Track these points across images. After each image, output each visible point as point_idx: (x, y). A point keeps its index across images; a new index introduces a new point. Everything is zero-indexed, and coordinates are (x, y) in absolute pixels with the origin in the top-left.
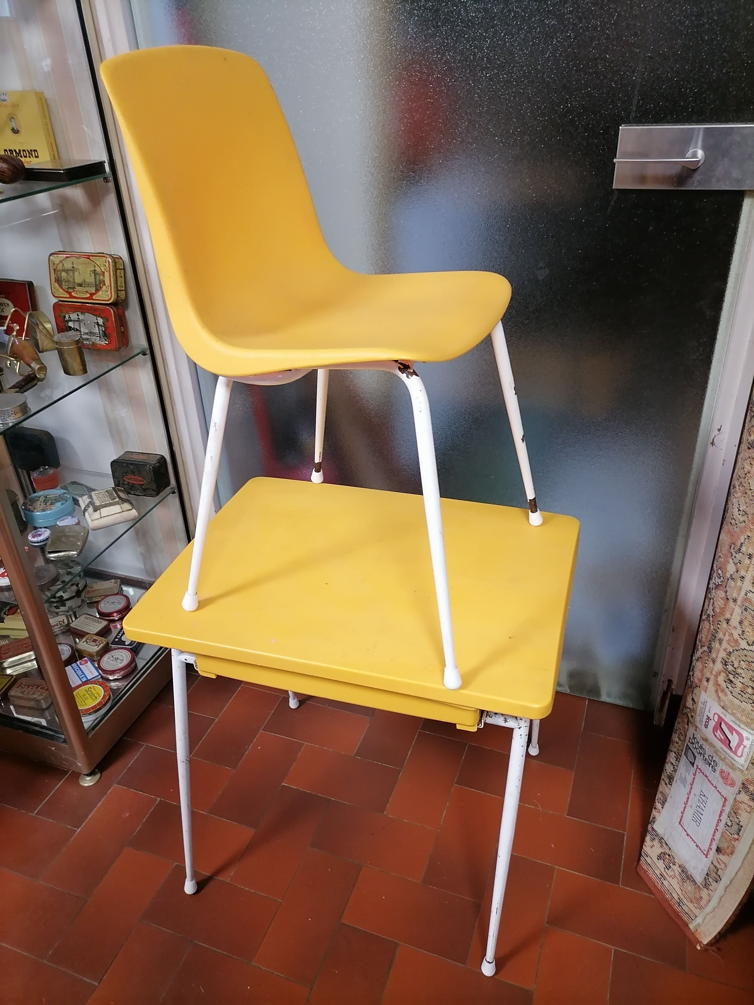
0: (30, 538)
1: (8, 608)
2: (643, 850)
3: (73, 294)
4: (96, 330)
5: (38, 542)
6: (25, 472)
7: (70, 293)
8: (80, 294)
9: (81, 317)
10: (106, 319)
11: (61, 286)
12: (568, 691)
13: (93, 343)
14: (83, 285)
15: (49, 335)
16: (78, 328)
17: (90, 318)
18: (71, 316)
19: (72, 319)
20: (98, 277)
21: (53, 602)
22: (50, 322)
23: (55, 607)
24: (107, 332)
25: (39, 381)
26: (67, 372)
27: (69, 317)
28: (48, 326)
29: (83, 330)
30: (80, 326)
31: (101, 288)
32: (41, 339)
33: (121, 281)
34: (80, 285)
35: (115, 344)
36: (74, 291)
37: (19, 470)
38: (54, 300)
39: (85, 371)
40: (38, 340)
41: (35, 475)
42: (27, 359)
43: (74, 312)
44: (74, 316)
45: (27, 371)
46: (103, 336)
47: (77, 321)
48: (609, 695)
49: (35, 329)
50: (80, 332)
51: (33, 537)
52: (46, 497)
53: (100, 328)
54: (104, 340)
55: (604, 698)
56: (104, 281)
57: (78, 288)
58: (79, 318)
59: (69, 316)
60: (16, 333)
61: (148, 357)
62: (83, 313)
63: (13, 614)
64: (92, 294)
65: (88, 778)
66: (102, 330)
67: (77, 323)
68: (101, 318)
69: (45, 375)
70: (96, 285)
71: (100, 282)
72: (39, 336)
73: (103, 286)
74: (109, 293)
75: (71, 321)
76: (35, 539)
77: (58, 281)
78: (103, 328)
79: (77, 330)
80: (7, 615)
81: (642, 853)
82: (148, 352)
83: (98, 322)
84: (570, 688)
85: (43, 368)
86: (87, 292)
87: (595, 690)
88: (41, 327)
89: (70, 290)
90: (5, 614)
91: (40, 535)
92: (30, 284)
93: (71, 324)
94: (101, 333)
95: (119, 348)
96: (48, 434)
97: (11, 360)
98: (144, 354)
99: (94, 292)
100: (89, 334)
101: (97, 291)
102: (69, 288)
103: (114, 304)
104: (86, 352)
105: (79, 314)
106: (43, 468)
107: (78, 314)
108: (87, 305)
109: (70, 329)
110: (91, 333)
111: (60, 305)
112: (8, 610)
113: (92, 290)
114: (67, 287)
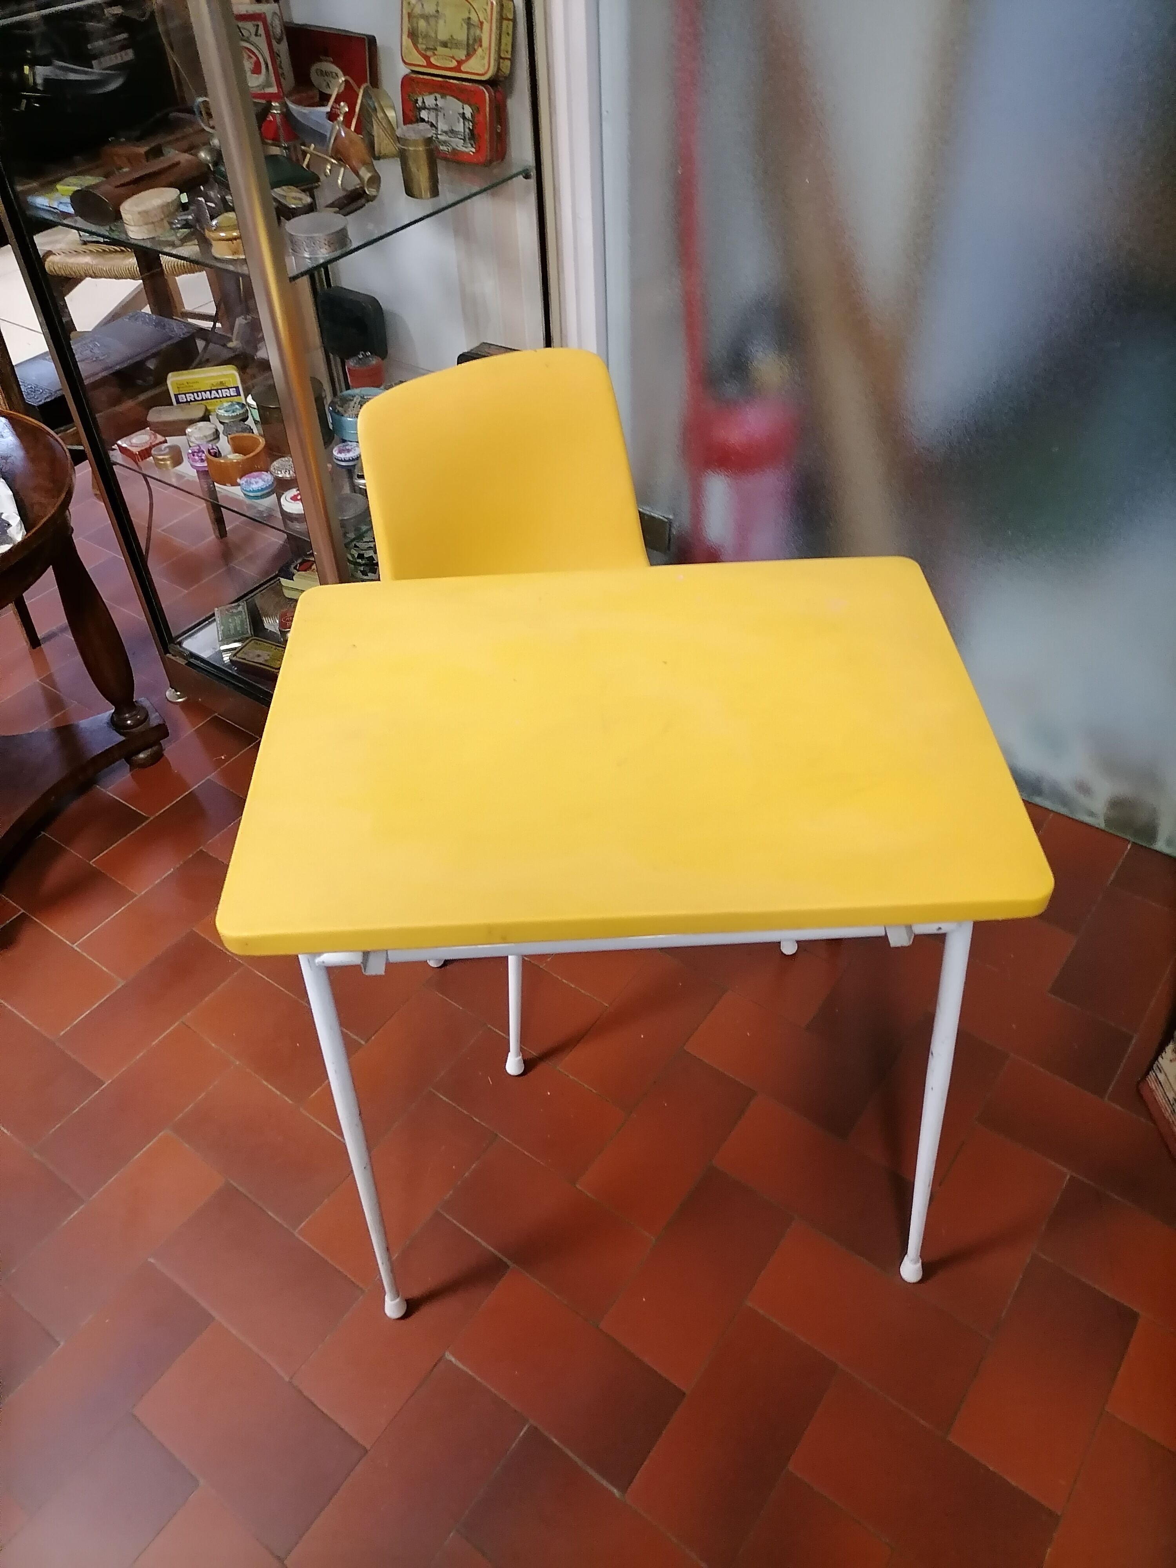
0: (335, 453)
1: (299, 561)
2: (1156, 1062)
3: (432, 60)
4: (460, 127)
5: (345, 461)
6: (338, 360)
7: (427, 58)
8: (443, 60)
9: (440, 103)
10: (477, 110)
11: (415, 44)
12: (1102, 825)
13: (454, 149)
14: (449, 45)
15: (390, 128)
16: (434, 123)
17: (453, 106)
18: (425, 101)
19: (427, 104)
20: (472, 31)
21: (361, 565)
22: (394, 108)
23: (361, 571)
24: (476, 132)
25: (368, 201)
26: (409, 192)
27: (423, 102)
28: (391, 114)
29: (442, 126)
30: (437, 116)
31: (475, 50)
32: (379, 136)
33: (507, 40)
34: (445, 45)
35: (486, 153)
36: (435, 54)
37: (331, 356)
38: (404, 70)
39: (435, 192)
40: (373, 136)
41: (351, 363)
42: (355, 163)
43: (430, 93)
44: (430, 101)
45: (354, 183)
46: (469, 139)
47: (433, 109)
48: (1169, 843)
49: (370, 116)
50: (437, 128)
51: (340, 452)
52: (362, 397)
53: (466, 123)
54: (470, 145)
55: (1160, 845)
56: (480, 41)
57: (441, 50)
58: (437, 105)
59: (423, 99)
60: (344, 118)
61: (532, 182)
62: (443, 96)
63: (305, 571)
64: (460, 63)
66: (469, 128)
67: (433, 114)
68: (470, 105)
69: (378, 191)
70: (468, 44)
71: (475, 40)
72: (377, 130)
73: (478, 47)
74: (486, 61)
75: (425, 108)
76: (342, 456)
77: (413, 35)
78: (471, 124)
79: (432, 125)
80: (298, 571)
81: (1155, 1066)
82: (533, 173)
83: (464, 113)
84: (1108, 821)
85: (376, 180)
86: (453, 58)
87: (1150, 832)
88: (380, 115)
89: (429, 53)
90: (295, 568)
91: (349, 451)
92: (372, 40)
93: (424, 114)
94: (466, 133)
95: (491, 162)
96: (374, 302)
97: (332, 163)
98: (527, 177)
99: (464, 58)
100: (450, 134)
101: (469, 56)
102: (427, 49)
103: (493, 83)
104: (441, 165)
105: (438, 96)
106: (362, 354)
107: (436, 97)
108: (451, 81)
109: (423, 120)
110: (452, 132)
111: (413, 80)
112: (301, 564)
113: (462, 54)
114: (424, 47)
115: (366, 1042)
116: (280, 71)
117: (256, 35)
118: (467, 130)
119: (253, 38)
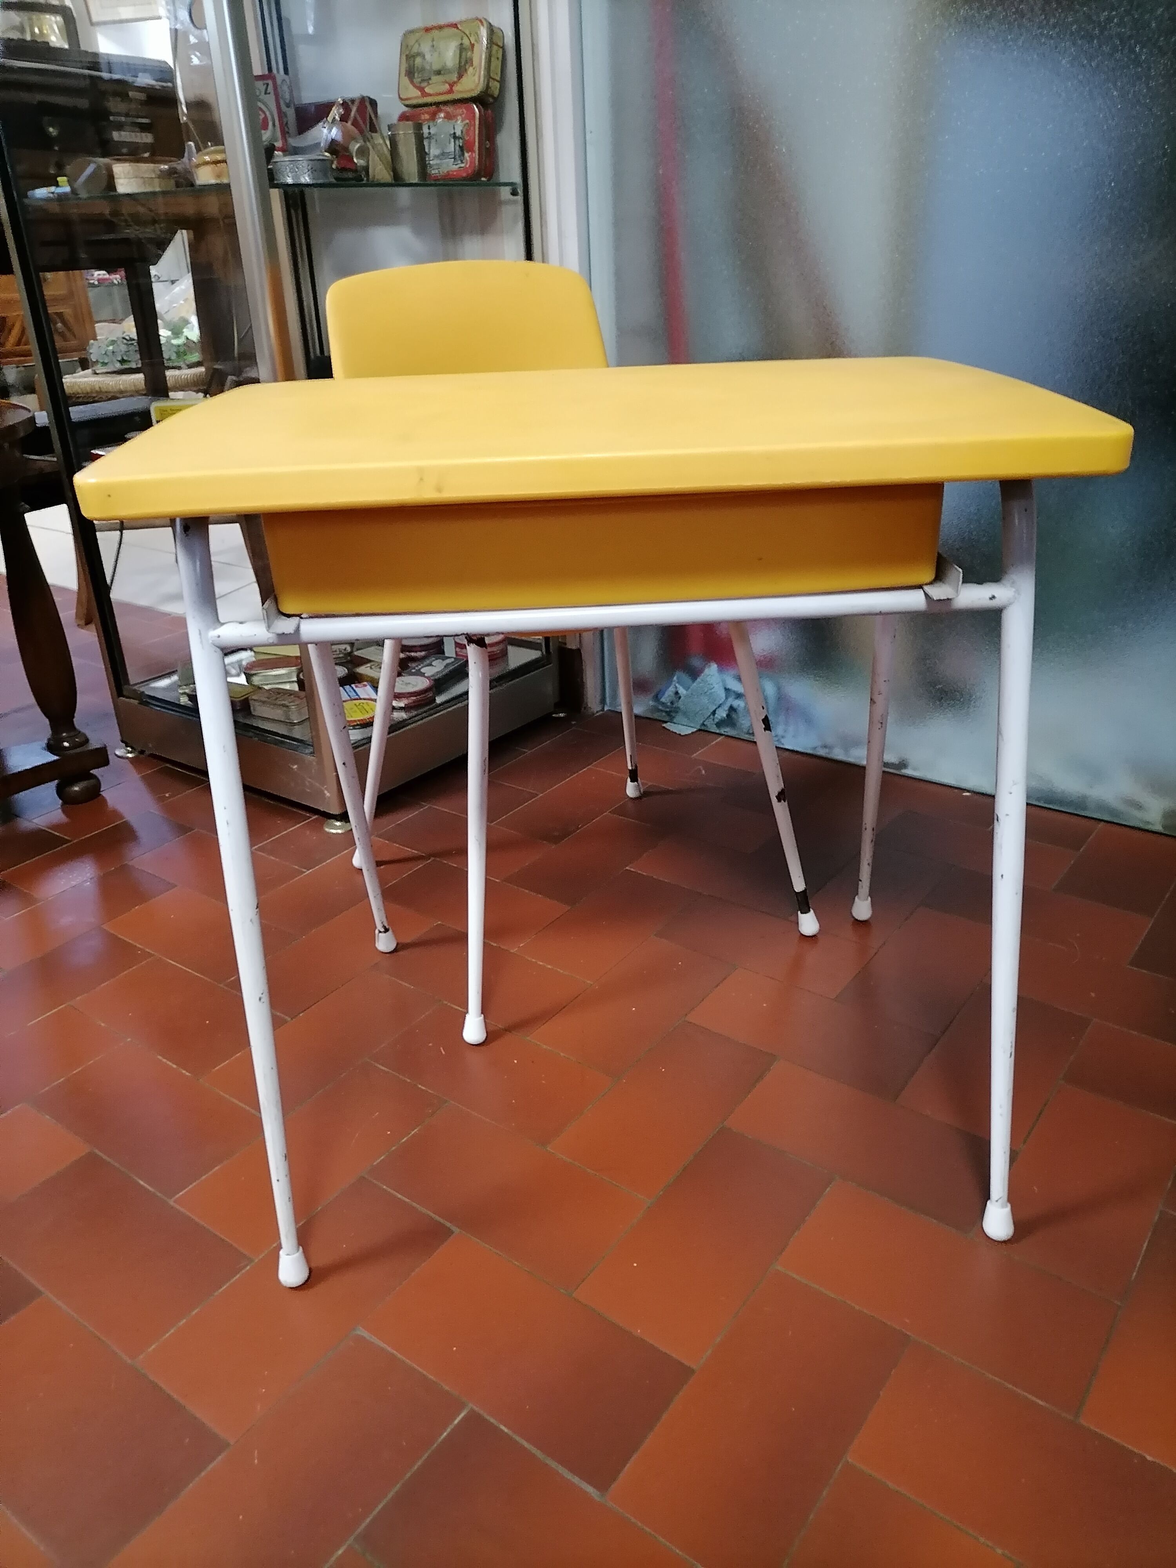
3: (427, 90)
4: (451, 145)
7: (422, 90)
8: (436, 89)
9: (433, 132)
11: (412, 82)
14: (442, 72)
20: (464, 54)
24: (465, 147)
31: (466, 70)
33: (496, 64)
34: (438, 73)
36: (429, 84)
46: (458, 156)
47: (427, 138)
53: (457, 142)
56: (471, 60)
57: (435, 79)
61: (520, 198)
64: (453, 85)
65: (338, 824)
66: (459, 146)
70: (460, 67)
71: (466, 62)
73: (470, 66)
74: (476, 78)
77: (410, 73)
78: (461, 141)
82: (520, 191)
83: (455, 133)
86: (446, 81)
89: (423, 85)
92: (373, 100)
94: (457, 152)
98: (514, 193)
99: (455, 79)
101: (460, 76)
102: (423, 81)
103: (481, 98)
107: (429, 126)
110: (444, 154)
113: (454, 78)
114: (419, 80)
115: (292, 1019)
116: (286, 129)
117: (266, 93)
118: (457, 148)
119: (263, 96)
